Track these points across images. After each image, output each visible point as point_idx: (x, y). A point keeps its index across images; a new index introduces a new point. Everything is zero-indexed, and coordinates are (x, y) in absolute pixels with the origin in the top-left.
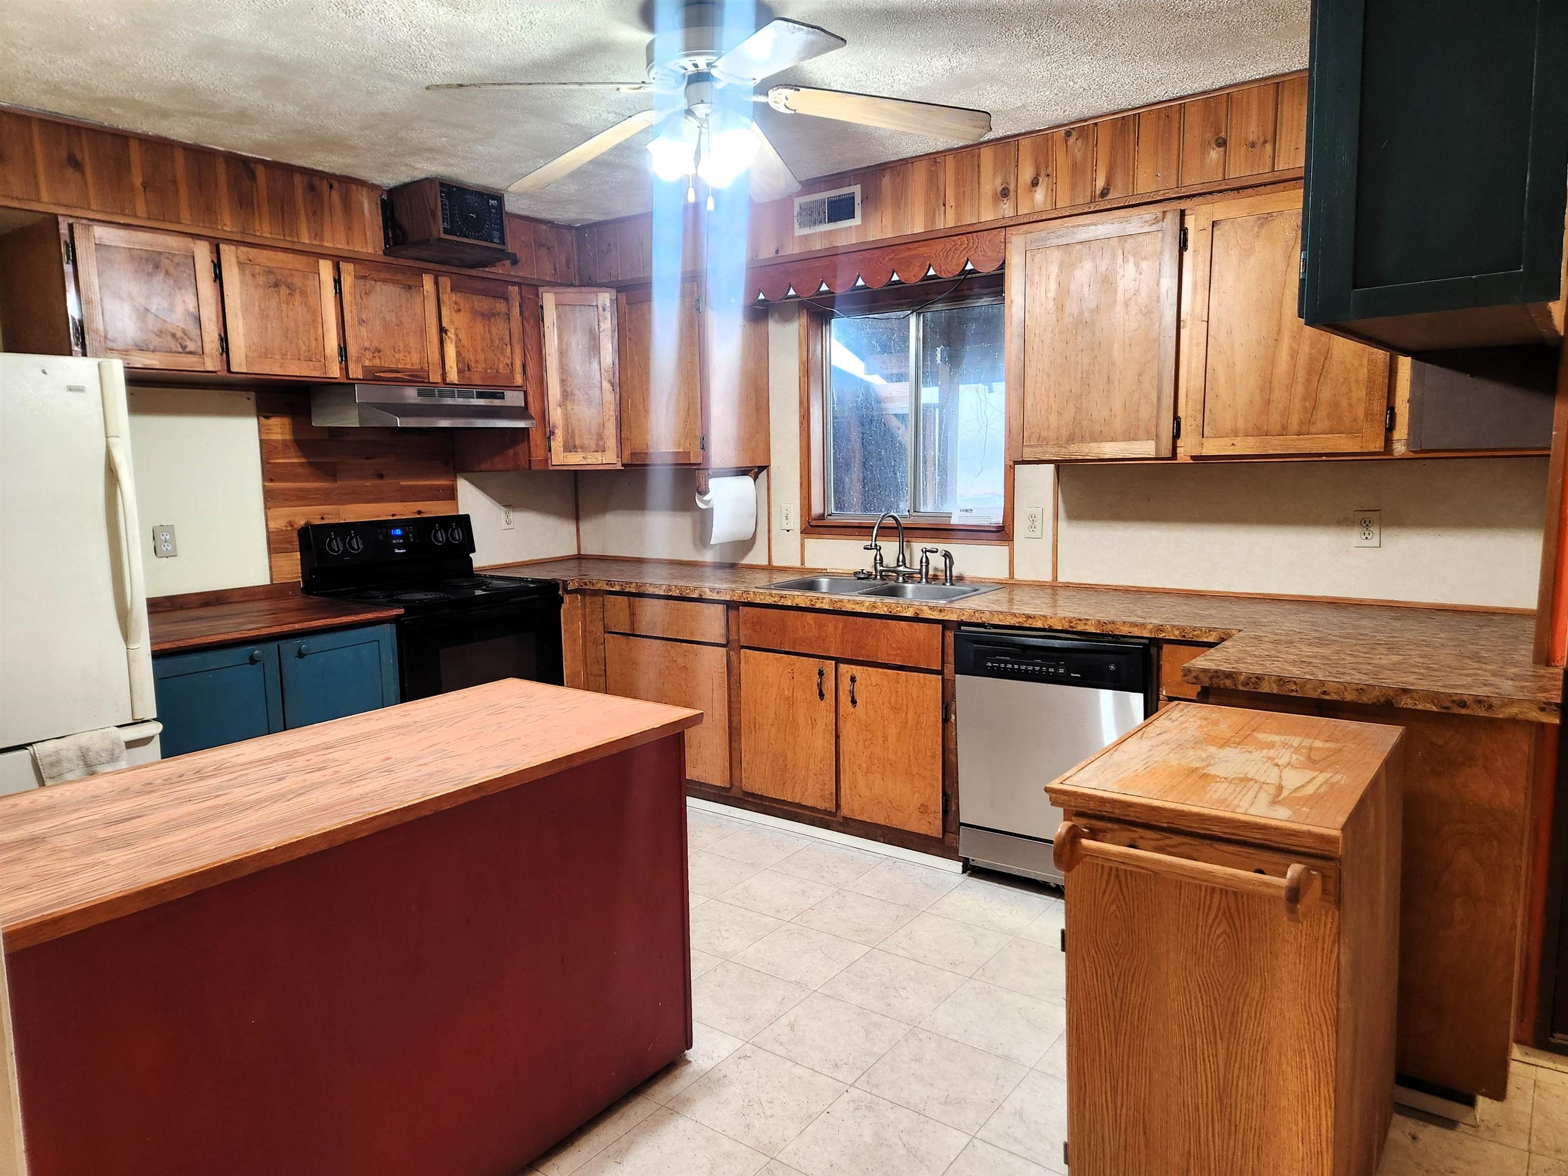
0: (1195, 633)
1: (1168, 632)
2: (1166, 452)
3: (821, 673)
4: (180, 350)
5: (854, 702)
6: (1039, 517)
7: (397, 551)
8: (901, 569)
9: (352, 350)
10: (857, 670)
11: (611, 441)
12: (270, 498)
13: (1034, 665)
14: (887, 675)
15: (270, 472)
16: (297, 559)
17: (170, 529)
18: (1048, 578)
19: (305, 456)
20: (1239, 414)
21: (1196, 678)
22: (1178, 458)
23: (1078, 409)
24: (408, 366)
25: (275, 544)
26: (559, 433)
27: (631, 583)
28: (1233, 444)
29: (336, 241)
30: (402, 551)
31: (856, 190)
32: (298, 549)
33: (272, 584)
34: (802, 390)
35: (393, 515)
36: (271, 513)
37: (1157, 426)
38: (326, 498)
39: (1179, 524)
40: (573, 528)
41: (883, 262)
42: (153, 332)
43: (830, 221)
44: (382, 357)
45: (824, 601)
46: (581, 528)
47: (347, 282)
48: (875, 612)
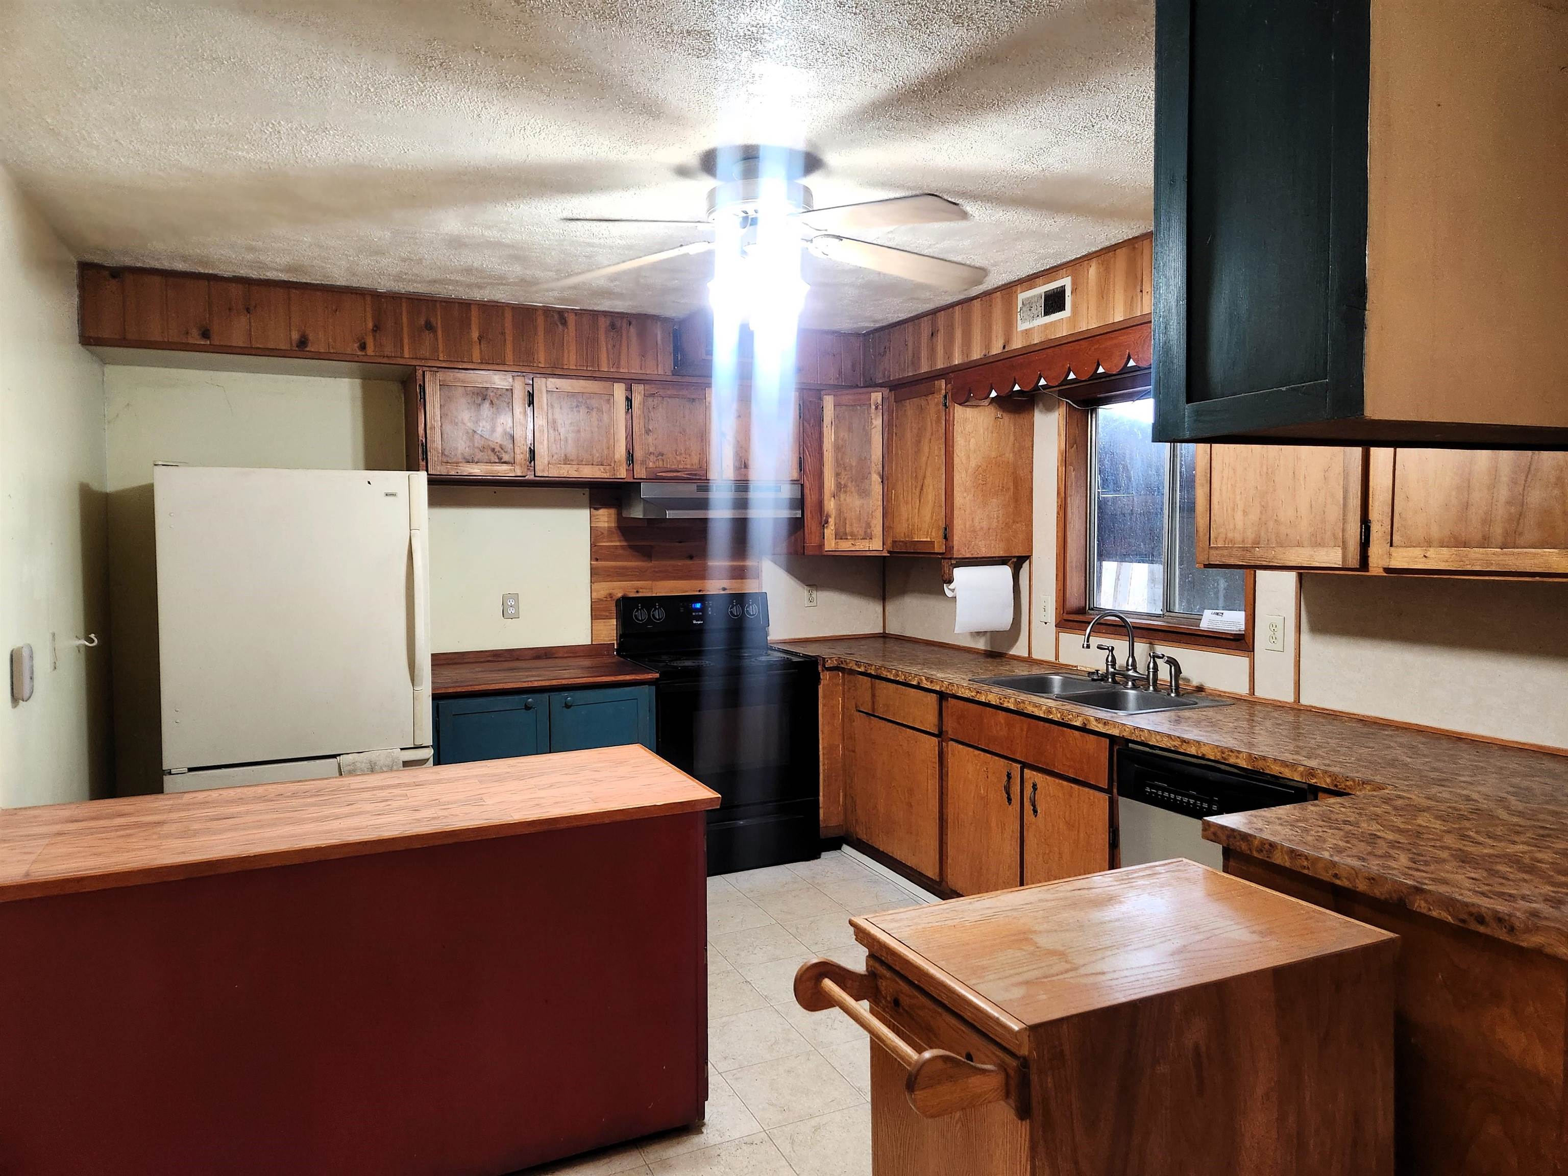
0: (1348, 783)
1: (1320, 778)
2: (1354, 560)
3: (1009, 776)
4: (497, 461)
5: (1035, 811)
6: (1280, 626)
7: (695, 622)
8: (1131, 673)
9: (638, 454)
10: (1038, 778)
11: (878, 530)
12: (595, 573)
13: (1190, 796)
14: (1062, 787)
15: (596, 553)
16: (613, 625)
17: (516, 597)
18: (1290, 698)
19: (626, 540)
20: (1433, 521)
21: (1215, 834)
22: (1370, 569)
23: (1264, 508)
24: (688, 466)
25: (597, 612)
26: (831, 521)
27: (872, 665)
28: (1425, 556)
29: (632, 365)
30: (699, 622)
31: (1066, 282)
32: (615, 617)
33: (592, 644)
34: (1060, 480)
35: (700, 591)
36: (595, 586)
37: (1344, 530)
38: (640, 575)
39: (1436, 648)
40: (879, 609)
41: (1089, 353)
42: (478, 448)
43: (1047, 313)
44: (665, 460)
45: (1010, 701)
46: (887, 609)
47: (637, 400)
48: (1050, 717)
